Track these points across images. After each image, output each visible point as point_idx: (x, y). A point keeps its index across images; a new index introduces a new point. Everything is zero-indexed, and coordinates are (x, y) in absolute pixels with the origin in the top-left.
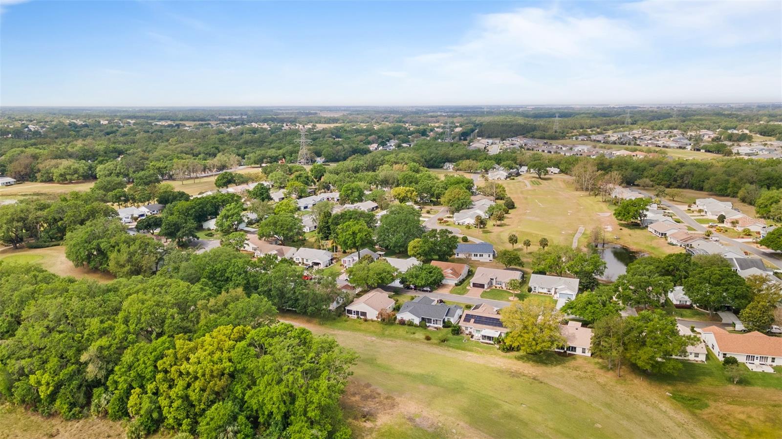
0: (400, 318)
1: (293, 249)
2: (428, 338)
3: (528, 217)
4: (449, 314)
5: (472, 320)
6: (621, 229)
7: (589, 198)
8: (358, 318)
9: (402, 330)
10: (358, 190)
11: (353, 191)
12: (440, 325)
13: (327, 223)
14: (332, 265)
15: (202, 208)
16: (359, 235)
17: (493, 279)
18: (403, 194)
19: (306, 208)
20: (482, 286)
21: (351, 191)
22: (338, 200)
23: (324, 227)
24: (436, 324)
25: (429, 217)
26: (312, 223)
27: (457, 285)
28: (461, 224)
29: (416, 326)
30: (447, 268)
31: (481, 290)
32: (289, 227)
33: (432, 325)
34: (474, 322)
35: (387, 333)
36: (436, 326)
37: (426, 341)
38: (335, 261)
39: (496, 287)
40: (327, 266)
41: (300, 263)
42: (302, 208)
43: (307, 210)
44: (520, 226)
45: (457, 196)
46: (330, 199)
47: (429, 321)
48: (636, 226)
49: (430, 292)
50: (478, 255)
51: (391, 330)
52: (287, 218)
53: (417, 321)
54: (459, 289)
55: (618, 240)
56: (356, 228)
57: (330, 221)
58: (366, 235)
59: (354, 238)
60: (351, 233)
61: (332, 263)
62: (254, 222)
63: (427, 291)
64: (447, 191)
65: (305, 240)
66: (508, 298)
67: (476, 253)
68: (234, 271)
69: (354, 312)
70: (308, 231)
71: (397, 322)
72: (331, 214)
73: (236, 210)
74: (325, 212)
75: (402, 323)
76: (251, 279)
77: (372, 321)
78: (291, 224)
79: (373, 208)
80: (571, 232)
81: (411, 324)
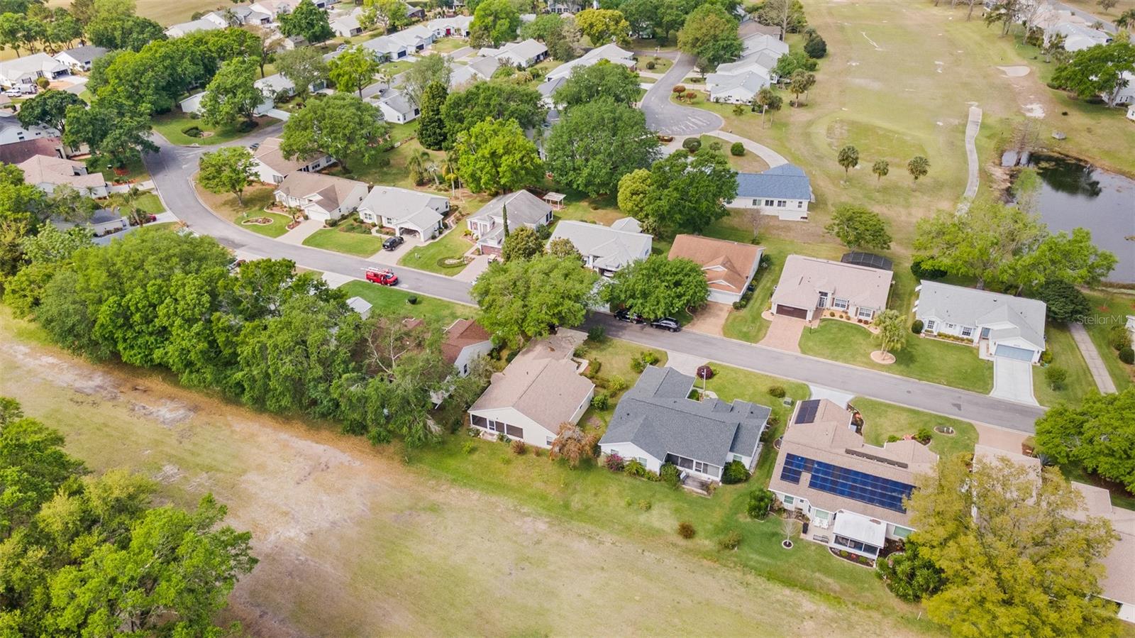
0: (609, 452)
1: (359, 187)
2: (687, 532)
3: (857, 81)
4: (739, 446)
5: (806, 477)
6: (1065, 114)
7: (968, 24)
8: (502, 438)
9: (614, 493)
10: (507, 14)
11: (497, 17)
12: (714, 476)
13: (438, 112)
14: (446, 232)
15: (173, 68)
16: (506, 161)
17: (826, 294)
18: (600, 27)
19: (402, 54)
20: (801, 313)
21: (491, 18)
22: (468, 33)
23: (431, 121)
24: (705, 471)
25: (653, 81)
26: (407, 105)
27: (737, 307)
28: (722, 101)
29: (651, 477)
30: (713, 257)
31: (797, 325)
32: (347, 132)
33: (692, 472)
34: (812, 485)
35: (576, 502)
36: (704, 477)
37: (682, 542)
38: (452, 218)
39: (833, 315)
40: (434, 237)
41: (374, 225)
42: (395, 56)
43: (404, 59)
44: (844, 105)
45: (712, 32)
46: (452, 31)
47: (687, 463)
48: (1095, 104)
49: (675, 330)
50: (776, 203)
51: (586, 493)
52: (343, 111)
53: (654, 465)
54: (745, 320)
55: (1063, 143)
56: (497, 143)
57: (443, 108)
58: (521, 160)
59: (496, 166)
60: (487, 153)
61: (446, 226)
62: (291, 94)
63: (669, 329)
64: (688, 17)
65: (393, 148)
66: (867, 355)
67: (770, 199)
68: (176, 314)
69: (491, 423)
70: (402, 122)
71: (601, 461)
72: (444, 89)
73: (241, 79)
74: (431, 87)
75: (616, 465)
76: (221, 339)
77: (539, 452)
78: (352, 125)
79: (538, 56)
80: (956, 122)
81: (638, 471)
